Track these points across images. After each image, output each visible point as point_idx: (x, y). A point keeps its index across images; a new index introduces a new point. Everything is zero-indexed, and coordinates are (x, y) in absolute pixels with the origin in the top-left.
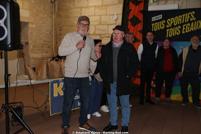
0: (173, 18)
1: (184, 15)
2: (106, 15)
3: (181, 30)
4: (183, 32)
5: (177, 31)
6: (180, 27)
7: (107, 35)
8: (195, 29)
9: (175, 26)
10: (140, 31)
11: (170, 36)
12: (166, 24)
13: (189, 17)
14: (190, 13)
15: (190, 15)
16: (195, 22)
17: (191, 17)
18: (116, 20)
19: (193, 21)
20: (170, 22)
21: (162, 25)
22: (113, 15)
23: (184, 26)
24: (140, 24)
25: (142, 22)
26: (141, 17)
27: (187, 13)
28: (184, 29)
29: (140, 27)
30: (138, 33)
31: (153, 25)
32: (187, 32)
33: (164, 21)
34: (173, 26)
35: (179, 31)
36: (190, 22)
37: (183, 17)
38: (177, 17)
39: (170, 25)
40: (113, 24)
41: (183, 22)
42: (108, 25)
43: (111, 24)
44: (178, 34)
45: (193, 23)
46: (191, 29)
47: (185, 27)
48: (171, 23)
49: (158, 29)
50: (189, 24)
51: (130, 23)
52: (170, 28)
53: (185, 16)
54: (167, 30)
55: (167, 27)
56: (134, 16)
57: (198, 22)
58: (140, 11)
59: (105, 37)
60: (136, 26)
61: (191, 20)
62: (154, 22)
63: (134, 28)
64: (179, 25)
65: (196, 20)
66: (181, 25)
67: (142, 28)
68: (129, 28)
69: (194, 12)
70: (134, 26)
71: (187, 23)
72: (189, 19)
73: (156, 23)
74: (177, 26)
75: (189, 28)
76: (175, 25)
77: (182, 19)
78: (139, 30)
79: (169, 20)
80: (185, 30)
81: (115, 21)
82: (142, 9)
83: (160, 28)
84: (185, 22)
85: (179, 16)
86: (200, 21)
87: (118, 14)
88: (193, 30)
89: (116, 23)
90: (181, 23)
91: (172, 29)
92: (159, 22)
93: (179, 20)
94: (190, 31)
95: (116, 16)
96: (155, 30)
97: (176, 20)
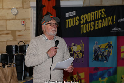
0: (86, 15)
1: (95, 12)
2: (3, 9)
3: (94, 25)
4: (96, 28)
5: (91, 27)
6: (93, 23)
7: (6, 32)
8: (106, 25)
9: (89, 23)
11: (85, 32)
12: (80, 20)
14: (101, 10)
15: (101, 12)
16: (106, 19)
17: (102, 14)
18: (16, 15)
19: (104, 18)
20: (83, 18)
21: (76, 22)
22: (12, 9)
23: (96, 22)
27: (99, 10)
28: (96, 25)
31: (67, 21)
32: (99, 27)
33: (78, 17)
34: (87, 22)
35: (93, 27)
36: (101, 18)
37: (95, 13)
38: (89, 14)
39: (83, 21)
40: (12, 19)
41: (95, 18)
42: (7, 20)
43: (10, 19)
44: (92, 30)
45: (104, 20)
46: (103, 25)
47: (98, 23)
48: (85, 19)
49: (73, 25)
50: (101, 20)
52: (84, 24)
53: (97, 13)
54: (82, 26)
55: (81, 23)
57: (108, 18)
58: (53, 7)
59: (2, 34)
61: (103, 16)
62: (69, 18)
64: (92, 21)
65: (107, 17)
66: (94, 21)
69: (104, 10)
72: (101, 15)
73: (71, 19)
74: (90, 22)
75: (101, 24)
76: (88, 21)
79: (83, 16)
80: (98, 26)
81: (14, 17)
82: (55, 5)
83: (75, 24)
84: (98, 18)
85: (92, 13)
86: (110, 17)
87: (18, 8)
88: (105, 26)
89: (16, 17)
90: (93, 19)
91: (86, 25)
92: (73, 19)
93: (92, 16)
94: (102, 27)
95: (15, 10)
96: (70, 26)
97: (89, 16)
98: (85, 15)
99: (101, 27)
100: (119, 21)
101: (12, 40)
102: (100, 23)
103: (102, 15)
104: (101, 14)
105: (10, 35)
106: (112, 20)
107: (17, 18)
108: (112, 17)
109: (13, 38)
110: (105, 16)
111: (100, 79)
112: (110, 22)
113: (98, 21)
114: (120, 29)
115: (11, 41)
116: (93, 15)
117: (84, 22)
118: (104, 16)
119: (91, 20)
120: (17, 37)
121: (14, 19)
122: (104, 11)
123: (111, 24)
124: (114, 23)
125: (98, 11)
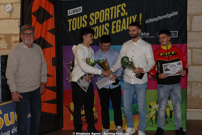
0: (98, 12)
1: (112, 8)
3: (110, 28)
4: (113, 32)
6: (108, 24)
9: (101, 24)
10: (51, 31)
11: (96, 38)
12: (88, 20)
14: (120, 6)
15: (120, 8)
16: (128, 18)
17: (121, 11)
18: (10, 12)
19: (125, 17)
20: (94, 18)
21: (83, 22)
22: (5, 4)
23: (113, 23)
24: (51, 19)
25: (54, 17)
26: (51, 10)
27: (117, 5)
28: (113, 27)
29: (51, 24)
31: (70, 21)
32: (117, 31)
33: (86, 16)
34: (98, 24)
35: (108, 31)
36: (121, 18)
37: (110, 10)
38: (103, 11)
39: (93, 22)
40: (6, 19)
43: (2, 19)
45: (124, 19)
46: (123, 28)
47: (115, 24)
48: (96, 18)
49: (78, 28)
50: (119, 21)
51: (34, 18)
52: (94, 26)
53: (114, 9)
55: (91, 24)
56: (40, 7)
57: (131, 17)
58: (49, 1)
60: (45, 22)
61: (122, 15)
62: (72, 17)
63: (40, 25)
64: (107, 22)
65: (129, 16)
66: (110, 22)
67: (53, 26)
71: (116, 19)
72: (120, 13)
73: (75, 19)
74: (104, 23)
75: (120, 26)
76: (101, 21)
77: (110, 14)
78: (49, 29)
79: (93, 14)
80: (115, 30)
81: (9, 15)
83: (81, 26)
84: (115, 17)
85: (106, 10)
86: (133, 16)
87: (14, 3)
88: (125, 29)
89: (10, 16)
90: (108, 19)
91: (97, 27)
92: (78, 18)
93: (106, 15)
94: (122, 30)
95: (10, 6)
96: (74, 29)
97: (103, 15)
98: (96, 13)
99: (119, 30)
100: (146, 22)
101: (6, 48)
102: (119, 24)
103: (122, 13)
104: (119, 11)
105: (3, 41)
107: (12, 17)
108: (136, 16)
109: (6, 45)
110: (127, 14)
113: (115, 22)
114: (148, 34)
115: (4, 49)
116: (109, 12)
117: (95, 23)
118: (125, 15)
119: (106, 20)
120: (12, 44)
121: (8, 19)
122: (125, 6)
125: (116, 7)
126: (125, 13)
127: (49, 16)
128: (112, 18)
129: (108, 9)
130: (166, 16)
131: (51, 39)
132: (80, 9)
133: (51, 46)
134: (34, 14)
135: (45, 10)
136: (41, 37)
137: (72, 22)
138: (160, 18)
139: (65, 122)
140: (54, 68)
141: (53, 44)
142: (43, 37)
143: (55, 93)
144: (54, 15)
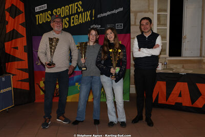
0: (59, 9)
1: (70, 5)
3: (69, 22)
4: (72, 25)
5: (65, 24)
6: (67, 19)
8: (84, 22)
10: (22, 24)
13: (76, 8)
14: (77, 3)
15: (77, 5)
16: (83, 13)
17: (78, 7)
19: (81, 12)
20: (56, 13)
21: (48, 17)
23: (72, 17)
24: (21, 15)
25: (24, 13)
26: (21, 7)
28: (72, 21)
29: (21, 18)
30: (20, 26)
31: (37, 16)
32: (75, 24)
33: (50, 12)
35: (68, 24)
36: (78, 13)
37: (69, 7)
38: (63, 7)
44: (66, 27)
45: (80, 14)
46: (79, 21)
47: (73, 19)
49: (44, 21)
50: (77, 16)
51: (7, 14)
53: (72, 6)
56: (12, 5)
57: (86, 13)
60: (17, 17)
61: (79, 11)
62: (39, 13)
63: (13, 20)
64: (67, 16)
65: (84, 11)
66: (69, 16)
67: (24, 21)
68: (6, 20)
69: (81, 2)
70: (14, 18)
71: (74, 14)
72: (77, 9)
73: (41, 14)
74: (65, 17)
75: (77, 20)
77: (69, 10)
78: (20, 23)
79: (55, 10)
80: (73, 23)
83: (46, 20)
85: (66, 7)
86: (88, 12)
88: (82, 22)
90: (68, 14)
92: (44, 13)
93: (66, 11)
94: (79, 23)
96: (40, 23)
97: (63, 11)
98: (58, 9)
99: (77, 23)
100: (98, 17)
103: (79, 9)
106: (91, 16)
108: (90, 11)
111: (77, 84)
112: (89, 17)
114: (100, 26)
122: (81, 4)
123: (89, 20)
124: (93, 18)
125: (73, 4)
126: (81, 9)
127: (20, 12)
128: (71, 13)
129: (68, 6)
130: (113, 12)
131: (22, 30)
132: (45, 6)
133: (22, 36)
134: (7, 10)
135: (16, 8)
136: (14, 29)
137: (38, 17)
138: (109, 13)
139: (36, 96)
140: (26, 54)
141: (25, 34)
142: (15, 29)
143: (27, 74)
144: (24, 11)
